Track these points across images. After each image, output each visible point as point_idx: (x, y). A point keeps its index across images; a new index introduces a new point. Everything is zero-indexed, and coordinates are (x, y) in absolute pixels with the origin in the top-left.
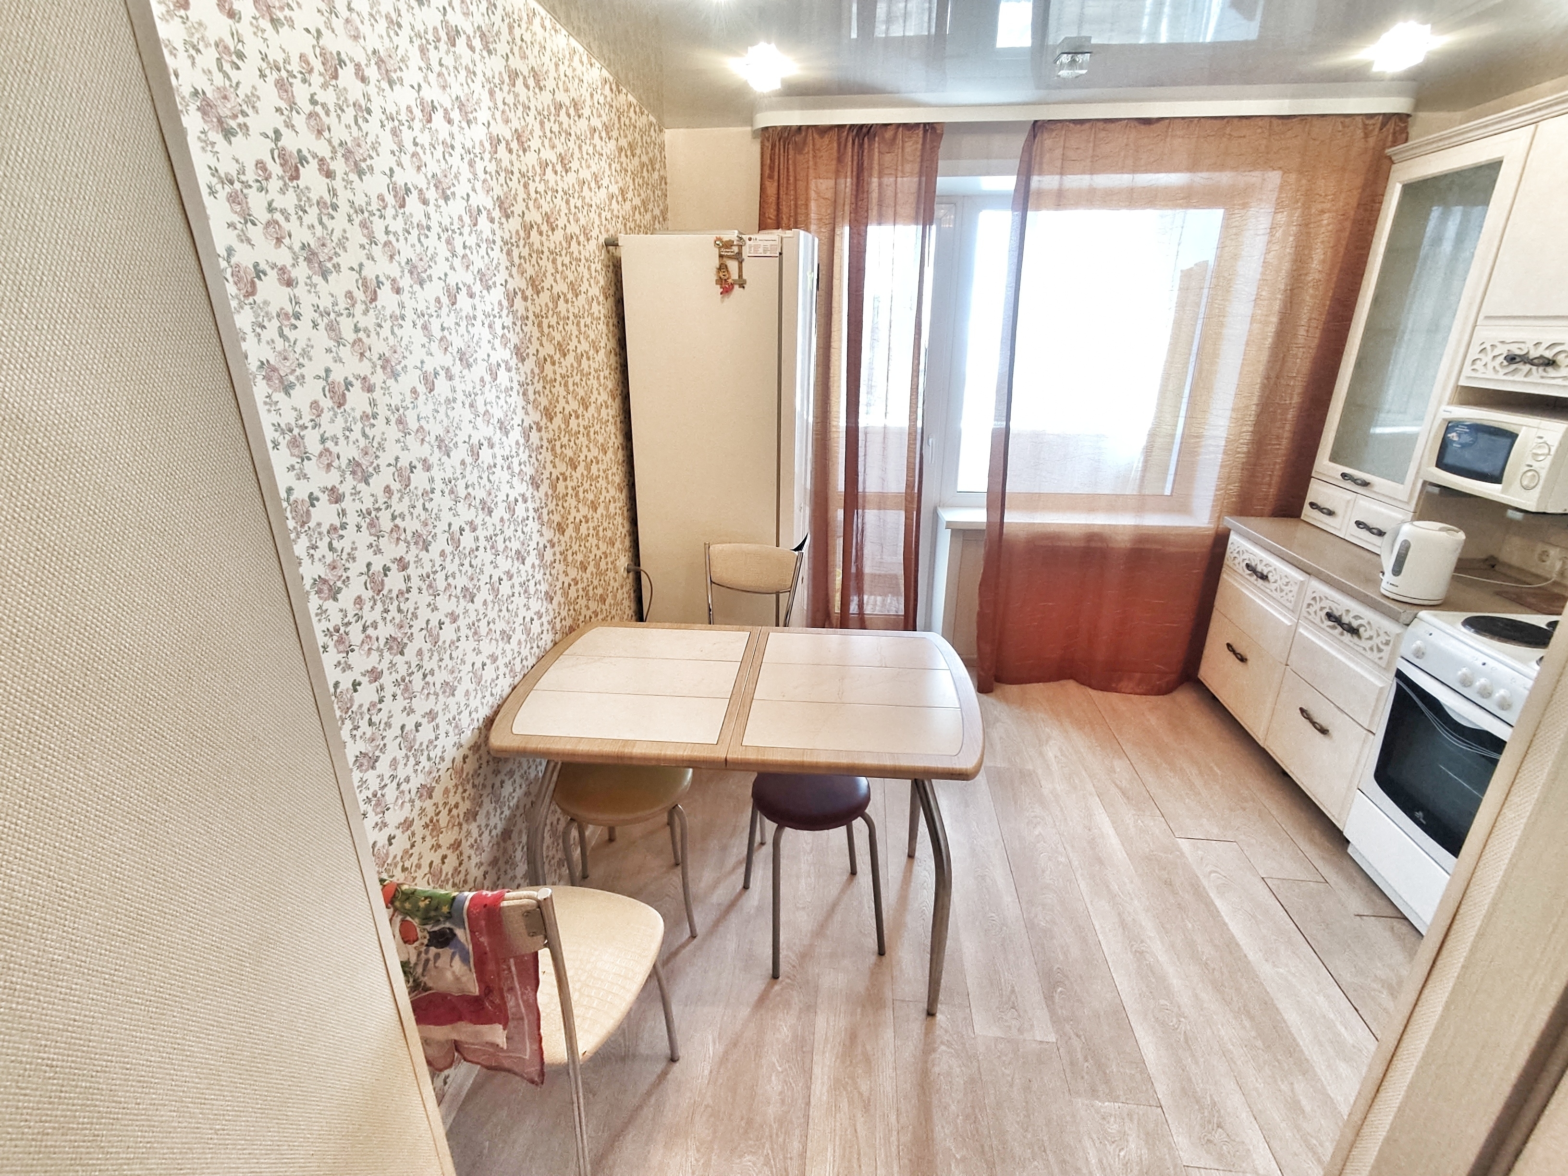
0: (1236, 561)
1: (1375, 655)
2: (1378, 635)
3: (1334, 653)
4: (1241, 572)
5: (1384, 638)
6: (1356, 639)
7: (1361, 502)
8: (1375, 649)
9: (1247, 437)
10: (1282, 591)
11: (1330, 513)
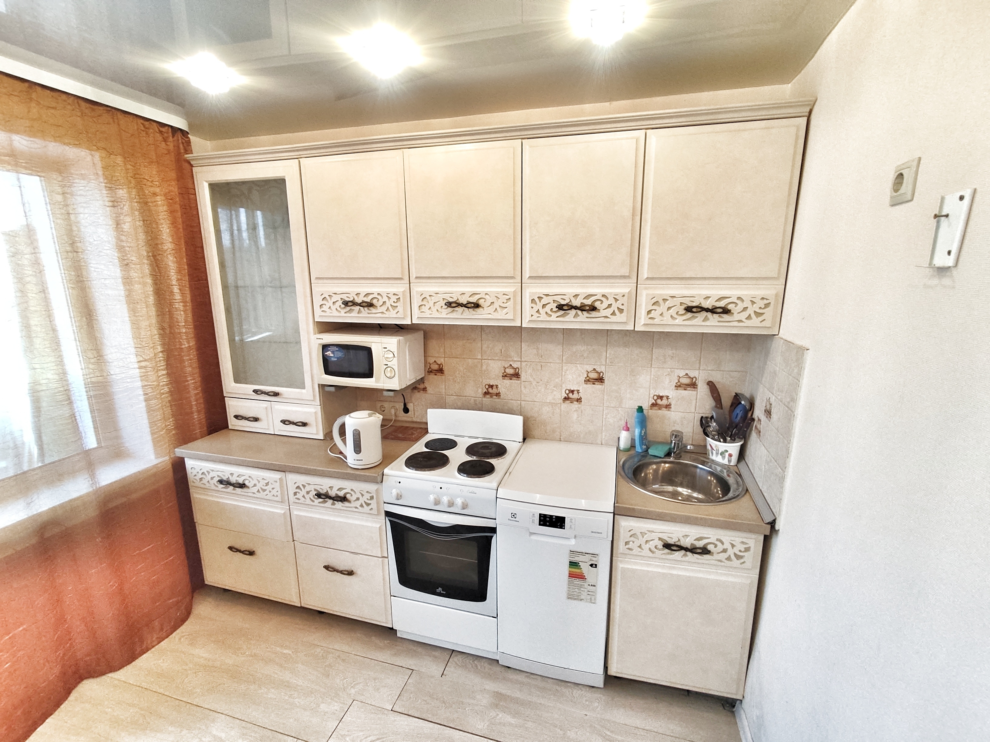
0: (204, 481)
1: (366, 509)
2: (363, 495)
3: (332, 518)
4: (213, 487)
5: (368, 496)
6: (346, 504)
7: (276, 407)
8: (364, 505)
9: (165, 380)
10: (264, 490)
11: (256, 419)
